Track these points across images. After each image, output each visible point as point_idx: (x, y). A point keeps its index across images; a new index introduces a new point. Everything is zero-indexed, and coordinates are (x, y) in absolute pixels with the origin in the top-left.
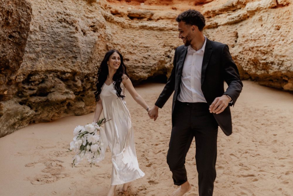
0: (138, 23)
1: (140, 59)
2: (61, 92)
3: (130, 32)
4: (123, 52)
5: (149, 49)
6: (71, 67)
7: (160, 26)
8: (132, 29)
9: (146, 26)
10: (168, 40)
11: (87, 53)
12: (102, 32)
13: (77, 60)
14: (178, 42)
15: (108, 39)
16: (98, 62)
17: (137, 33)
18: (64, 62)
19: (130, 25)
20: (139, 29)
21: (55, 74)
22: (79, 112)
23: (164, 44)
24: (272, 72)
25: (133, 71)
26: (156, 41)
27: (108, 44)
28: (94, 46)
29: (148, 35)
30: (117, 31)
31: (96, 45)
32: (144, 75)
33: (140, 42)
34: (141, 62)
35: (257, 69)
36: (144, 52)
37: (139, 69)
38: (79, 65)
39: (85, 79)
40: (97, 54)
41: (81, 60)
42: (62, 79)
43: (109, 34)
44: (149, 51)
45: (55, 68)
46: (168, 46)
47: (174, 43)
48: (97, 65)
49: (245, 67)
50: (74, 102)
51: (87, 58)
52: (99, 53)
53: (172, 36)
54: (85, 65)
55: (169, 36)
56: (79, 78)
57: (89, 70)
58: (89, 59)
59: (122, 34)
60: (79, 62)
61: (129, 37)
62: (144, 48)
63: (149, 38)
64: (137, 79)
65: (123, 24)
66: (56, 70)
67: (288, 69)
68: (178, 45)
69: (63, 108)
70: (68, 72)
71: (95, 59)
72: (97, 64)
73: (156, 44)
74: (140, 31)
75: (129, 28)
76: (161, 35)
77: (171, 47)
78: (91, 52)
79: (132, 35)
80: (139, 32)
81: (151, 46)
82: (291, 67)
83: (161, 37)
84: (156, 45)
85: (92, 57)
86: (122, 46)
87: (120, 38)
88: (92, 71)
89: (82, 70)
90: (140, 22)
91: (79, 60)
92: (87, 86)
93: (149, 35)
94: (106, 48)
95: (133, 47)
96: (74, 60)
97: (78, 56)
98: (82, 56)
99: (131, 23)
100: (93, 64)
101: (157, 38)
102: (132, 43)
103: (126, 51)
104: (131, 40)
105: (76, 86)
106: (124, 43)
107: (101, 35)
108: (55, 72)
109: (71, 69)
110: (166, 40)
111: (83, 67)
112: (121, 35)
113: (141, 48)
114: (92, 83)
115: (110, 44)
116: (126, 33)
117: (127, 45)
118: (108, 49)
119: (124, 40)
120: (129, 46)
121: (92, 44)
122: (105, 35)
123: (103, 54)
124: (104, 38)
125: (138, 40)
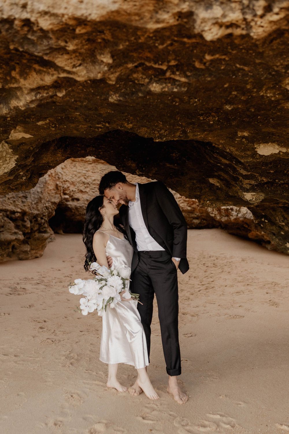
2: (11, 232)
3: (82, 166)
4: (72, 191)
6: (21, 206)
8: (83, 163)
11: (36, 193)
13: (27, 200)
15: (58, 177)
16: (47, 202)
17: (89, 167)
18: (14, 201)
20: (93, 163)
21: (5, 213)
22: (23, 256)
24: (233, 219)
27: (58, 183)
28: (44, 186)
29: (103, 171)
30: (67, 165)
31: (46, 185)
33: (93, 178)
35: (222, 215)
38: (29, 205)
39: (33, 220)
40: (47, 193)
41: (31, 200)
42: (11, 219)
43: (59, 172)
45: (5, 207)
48: (46, 206)
49: (211, 212)
50: (20, 245)
51: (36, 198)
52: (49, 192)
54: (35, 206)
56: (28, 218)
57: (38, 210)
58: (38, 199)
59: (72, 168)
60: (30, 202)
61: (79, 173)
66: (5, 209)
69: (8, 250)
70: (17, 212)
71: (44, 198)
72: (45, 204)
74: (93, 165)
75: (80, 161)
78: (41, 192)
79: (84, 169)
80: (92, 167)
85: (41, 197)
86: (71, 183)
87: (69, 174)
88: (40, 211)
89: (31, 210)
91: (29, 200)
92: (35, 228)
94: (56, 187)
95: (85, 184)
96: (24, 200)
97: (29, 196)
98: (32, 195)
100: (42, 204)
102: (84, 180)
103: (76, 188)
104: (83, 176)
105: (25, 226)
106: (73, 180)
107: (51, 174)
108: (5, 212)
109: (21, 209)
111: (33, 207)
112: (70, 170)
113: (94, 186)
114: (40, 225)
115: (60, 182)
116: (77, 167)
117: (77, 182)
118: (57, 189)
119: (74, 176)
120: (80, 183)
121: (43, 183)
122: (55, 173)
123: (52, 193)
124: (54, 176)
125: (91, 176)
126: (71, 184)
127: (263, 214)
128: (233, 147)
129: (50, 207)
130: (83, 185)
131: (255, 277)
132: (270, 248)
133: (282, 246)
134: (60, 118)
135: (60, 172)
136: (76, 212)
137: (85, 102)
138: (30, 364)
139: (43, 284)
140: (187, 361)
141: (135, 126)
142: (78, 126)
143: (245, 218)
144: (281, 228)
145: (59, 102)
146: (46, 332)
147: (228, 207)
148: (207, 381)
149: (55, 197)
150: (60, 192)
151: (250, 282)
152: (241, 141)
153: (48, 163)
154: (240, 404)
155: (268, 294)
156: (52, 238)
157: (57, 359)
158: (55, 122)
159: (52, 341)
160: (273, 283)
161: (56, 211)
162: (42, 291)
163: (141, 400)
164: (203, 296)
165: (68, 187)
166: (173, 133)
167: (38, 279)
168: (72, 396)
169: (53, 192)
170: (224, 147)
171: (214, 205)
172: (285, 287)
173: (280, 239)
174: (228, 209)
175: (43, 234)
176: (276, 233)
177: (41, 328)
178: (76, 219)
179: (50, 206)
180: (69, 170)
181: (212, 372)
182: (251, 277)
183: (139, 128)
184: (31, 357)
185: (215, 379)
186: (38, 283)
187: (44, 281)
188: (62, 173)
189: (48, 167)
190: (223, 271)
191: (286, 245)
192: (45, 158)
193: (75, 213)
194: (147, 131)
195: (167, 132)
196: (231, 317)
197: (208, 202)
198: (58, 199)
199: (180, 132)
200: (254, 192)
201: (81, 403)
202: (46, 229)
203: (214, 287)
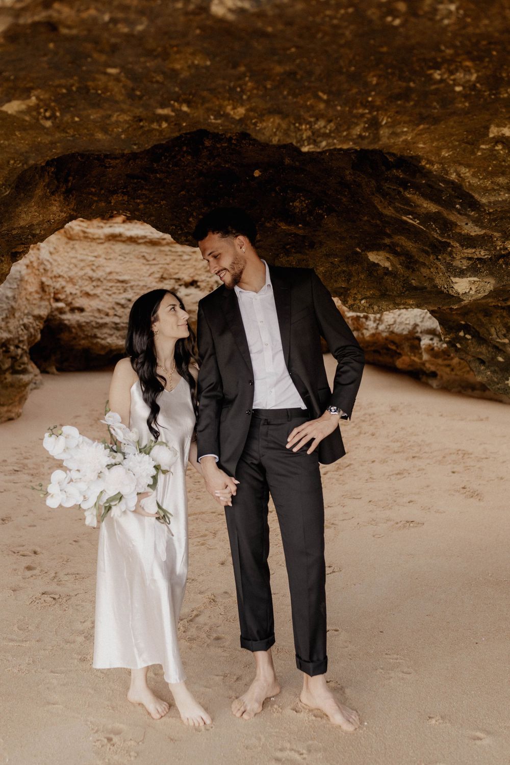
0: (102, 227)
1: (109, 309)
3: (86, 247)
4: (71, 294)
5: (129, 285)
7: (150, 234)
8: (88, 242)
9: (120, 235)
10: (171, 266)
11: (4, 299)
12: (33, 257)
14: (192, 270)
15: (45, 269)
16: (26, 317)
17: (100, 249)
19: (84, 232)
20: (106, 241)
23: (161, 274)
24: (368, 335)
25: (93, 335)
26: (143, 267)
27: (44, 279)
28: (18, 285)
29: (126, 256)
31: (22, 283)
32: (118, 343)
33: (108, 270)
34: (110, 314)
36: (118, 292)
37: (105, 330)
39: (1, 351)
40: (24, 299)
43: (46, 260)
44: (129, 289)
46: (171, 279)
47: (183, 273)
48: (23, 322)
51: (5, 310)
52: (28, 297)
53: (179, 258)
55: (172, 257)
57: (10, 332)
58: (9, 311)
59: (68, 252)
61: (82, 260)
62: (116, 283)
63: (128, 261)
64: (103, 353)
65: (69, 232)
67: (391, 329)
68: (192, 277)
71: (19, 309)
73: (144, 274)
74: (107, 245)
75: (82, 239)
76: (155, 254)
77: (176, 282)
78: (14, 298)
79: (89, 254)
80: (105, 248)
81: (132, 278)
82: (394, 326)
83: (154, 259)
84: (144, 277)
85: (14, 307)
86: (68, 279)
87: (63, 263)
88: (14, 333)
90: (108, 225)
92: (4, 364)
93: (127, 254)
94: (41, 288)
95: (93, 281)
99: (87, 228)
100: (16, 320)
101: (144, 261)
102: (91, 273)
103: (77, 289)
104: (89, 266)
106: (72, 274)
107: (31, 262)
110: (166, 266)
112: (66, 256)
113: (111, 284)
114: (14, 358)
115: (49, 279)
116: (76, 251)
117: (80, 278)
118: (43, 290)
119: (71, 266)
120: (83, 279)
121: (15, 280)
122: (38, 261)
123: (35, 299)
124: (36, 267)
125: (103, 267)
126: (67, 282)
127: (463, 323)
128: (468, 166)
129: (31, 325)
130: (90, 282)
131: (422, 441)
132: (437, 386)
133: (498, 384)
134: (64, 91)
135: (48, 258)
136: (80, 333)
137: (141, 23)
138: (10, 658)
139: (26, 471)
140: (337, 631)
141: (251, 114)
142: (110, 116)
143: (392, 332)
144: (498, 349)
145: (69, 23)
146: (40, 578)
147: (359, 314)
148: (391, 681)
149: (40, 307)
150: (48, 297)
151: (417, 452)
152: (492, 150)
153: (31, 227)
154: (480, 739)
155: (456, 474)
156: (37, 382)
157: (67, 642)
158: (53, 104)
159: (54, 599)
160: (460, 452)
161: (42, 331)
162: (26, 487)
163: (263, 740)
164: (335, 484)
165: (63, 288)
166: (346, 127)
167: (16, 463)
168: (110, 740)
169: (37, 296)
170: (443, 168)
171: (376, 308)
172: (482, 459)
173: (494, 372)
174: (358, 317)
175: (21, 376)
176: (486, 360)
177: (29, 568)
178: (80, 345)
179: (31, 323)
180: (62, 255)
181: (395, 656)
182: (414, 442)
183: (261, 117)
184: (12, 640)
185: (406, 673)
186: (15, 471)
187: (27, 466)
188: (51, 260)
189: (30, 237)
190: (360, 433)
191: (506, 382)
192: (24, 215)
193: (77, 334)
194: (279, 125)
195: (332, 124)
196: (400, 524)
197: (363, 302)
198: (47, 310)
199: (362, 125)
200: (475, 277)
201: (132, 759)
202: (26, 366)
203: (351, 464)
